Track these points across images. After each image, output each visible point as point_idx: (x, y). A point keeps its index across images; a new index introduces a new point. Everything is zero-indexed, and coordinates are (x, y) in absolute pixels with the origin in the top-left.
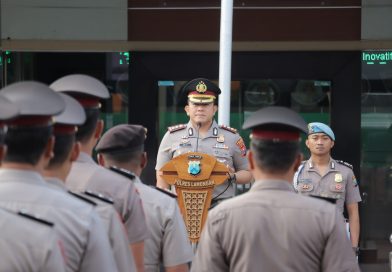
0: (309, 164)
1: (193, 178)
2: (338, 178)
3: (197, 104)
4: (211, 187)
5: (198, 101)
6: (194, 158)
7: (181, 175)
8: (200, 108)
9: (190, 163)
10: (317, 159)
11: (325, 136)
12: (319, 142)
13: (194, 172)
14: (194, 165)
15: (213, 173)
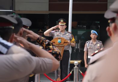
0: (91, 41)
1: (59, 44)
2: (98, 45)
3: (61, 25)
4: (64, 46)
5: (61, 24)
6: (59, 39)
7: (56, 43)
8: (62, 26)
9: (58, 40)
10: (93, 40)
11: (95, 34)
12: (94, 36)
13: (59, 42)
14: (59, 40)
15: (64, 43)
